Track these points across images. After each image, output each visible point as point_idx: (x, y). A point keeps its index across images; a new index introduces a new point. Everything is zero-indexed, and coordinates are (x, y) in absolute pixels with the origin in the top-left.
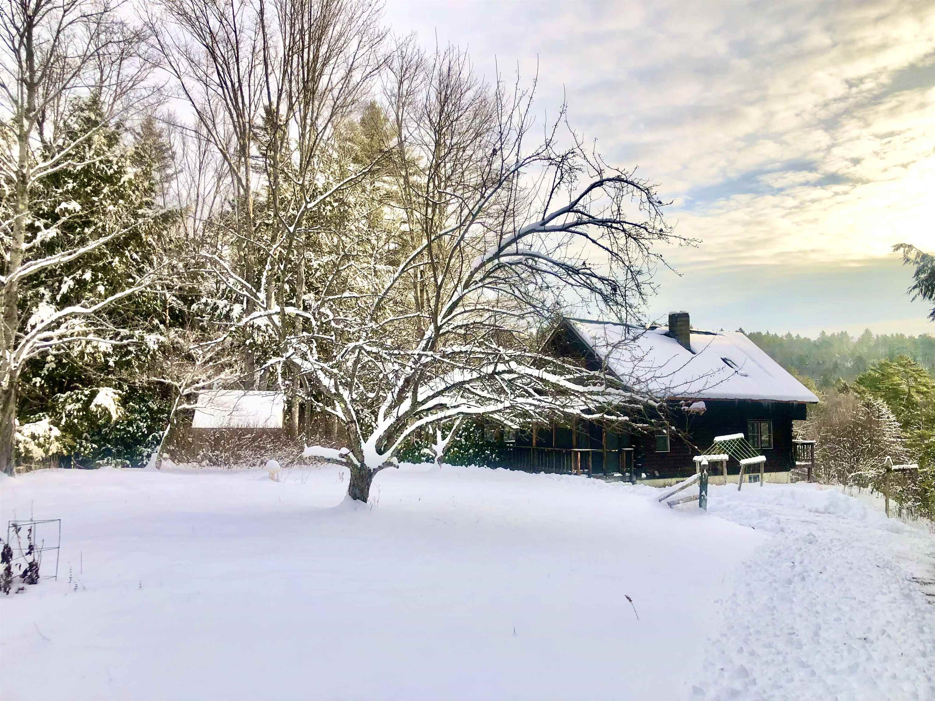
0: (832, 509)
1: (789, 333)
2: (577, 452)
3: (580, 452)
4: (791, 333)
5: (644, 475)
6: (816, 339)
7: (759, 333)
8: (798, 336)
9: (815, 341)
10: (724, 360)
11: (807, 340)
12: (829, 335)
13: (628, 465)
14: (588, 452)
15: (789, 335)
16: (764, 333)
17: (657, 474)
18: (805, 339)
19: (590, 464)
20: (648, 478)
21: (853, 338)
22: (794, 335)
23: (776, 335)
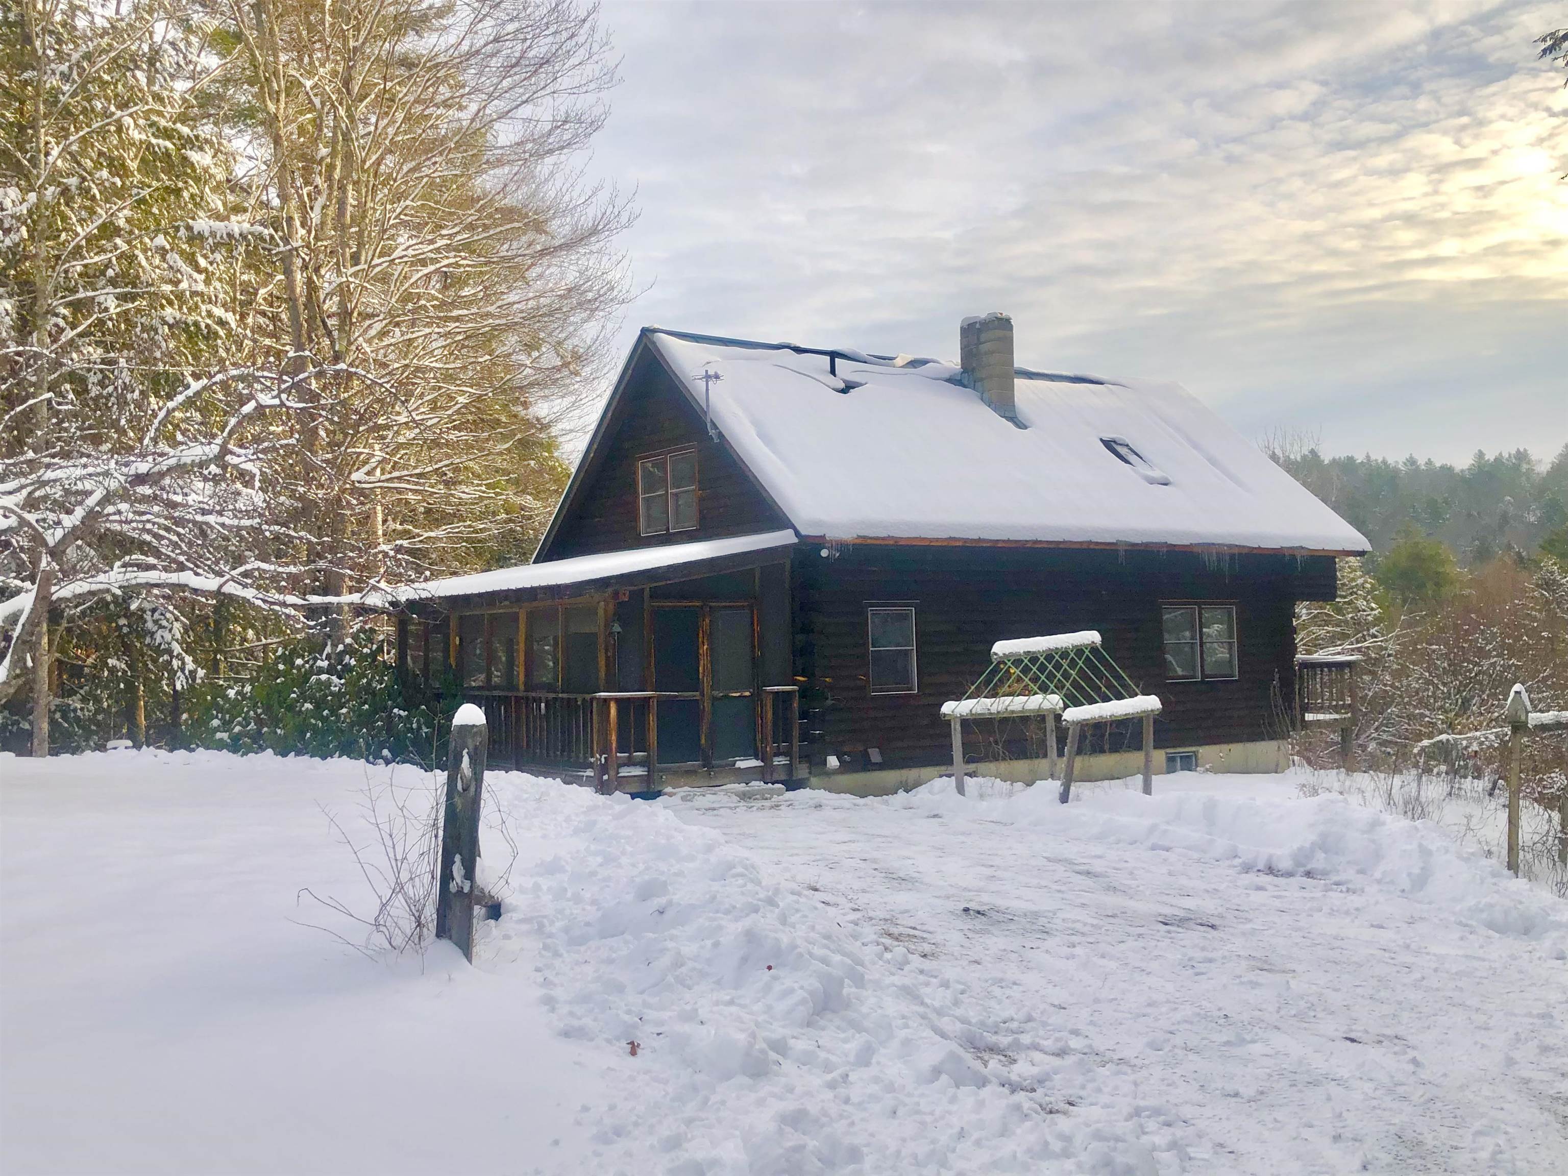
0: (1319, 862)
1: (1411, 457)
2: (606, 701)
3: (618, 701)
4: (1415, 456)
5: (833, 761)
6: (1466, 467)
7: (1351, 459)
8: (1429, 462)
9: (1462, 471)
10: (1109, 445)
11: (1447, 470)
12: (1492, 459)
13: (782, 732)
14: (647, 699)
15: (1412, 461)
16: (1360, 458)
17: (875, 756)
18: (1442, 467)
19: (653, 736)
20: (845, 768)
21: (1540, 461)
22: (1421, 462)
23: (1384, 462)
